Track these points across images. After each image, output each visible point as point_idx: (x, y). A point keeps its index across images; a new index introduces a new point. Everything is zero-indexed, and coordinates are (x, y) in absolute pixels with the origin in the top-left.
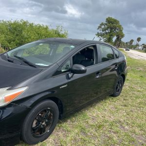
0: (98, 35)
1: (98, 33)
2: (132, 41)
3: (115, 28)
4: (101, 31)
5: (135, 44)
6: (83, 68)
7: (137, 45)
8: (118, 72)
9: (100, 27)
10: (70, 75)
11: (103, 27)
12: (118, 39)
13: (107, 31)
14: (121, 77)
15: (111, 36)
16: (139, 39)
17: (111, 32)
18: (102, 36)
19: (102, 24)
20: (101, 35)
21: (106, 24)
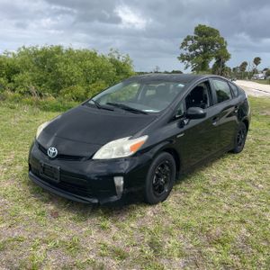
0: (182, 58)
1: (182, 55)
2: (245, 64)
3: (213, 44)
4: (188, 51)
5: (251, 70)
6: (201, 111)
7: (255, 71)
8: (238, 117)
9: (184, 44)
10: (186, 122)
11: (190, 43)
12: (220, 63)
13: (198, 50)
14: (243, 124)
15: (207, 58)
16: (257, 61)
17: (205, 52)
18: (188, 60)
19: (188, 38)
20: (188, 58)
21: (195, 38)
